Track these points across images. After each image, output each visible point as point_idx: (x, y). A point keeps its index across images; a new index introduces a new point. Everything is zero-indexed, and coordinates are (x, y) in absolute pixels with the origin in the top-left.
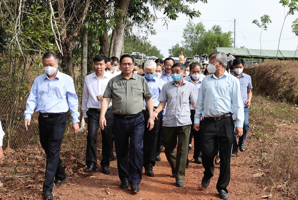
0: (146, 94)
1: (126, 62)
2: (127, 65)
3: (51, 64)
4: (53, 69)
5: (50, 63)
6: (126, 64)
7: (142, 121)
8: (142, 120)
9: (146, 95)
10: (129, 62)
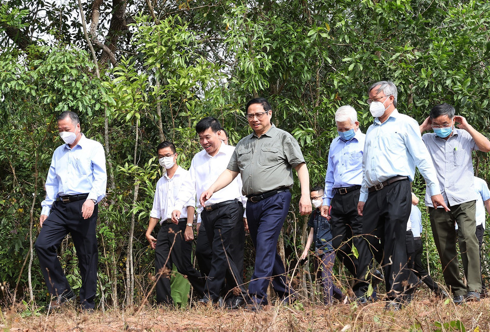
0: (291, 159)
1: (252, 112)
2: (255, 117)
3: (66, 128)
4: (69, 135)
5: (65, 126)
6: (253, 115)
7: (278, 203)
8: (278, 201)
9: (291, 161)
10: (257, 112)
